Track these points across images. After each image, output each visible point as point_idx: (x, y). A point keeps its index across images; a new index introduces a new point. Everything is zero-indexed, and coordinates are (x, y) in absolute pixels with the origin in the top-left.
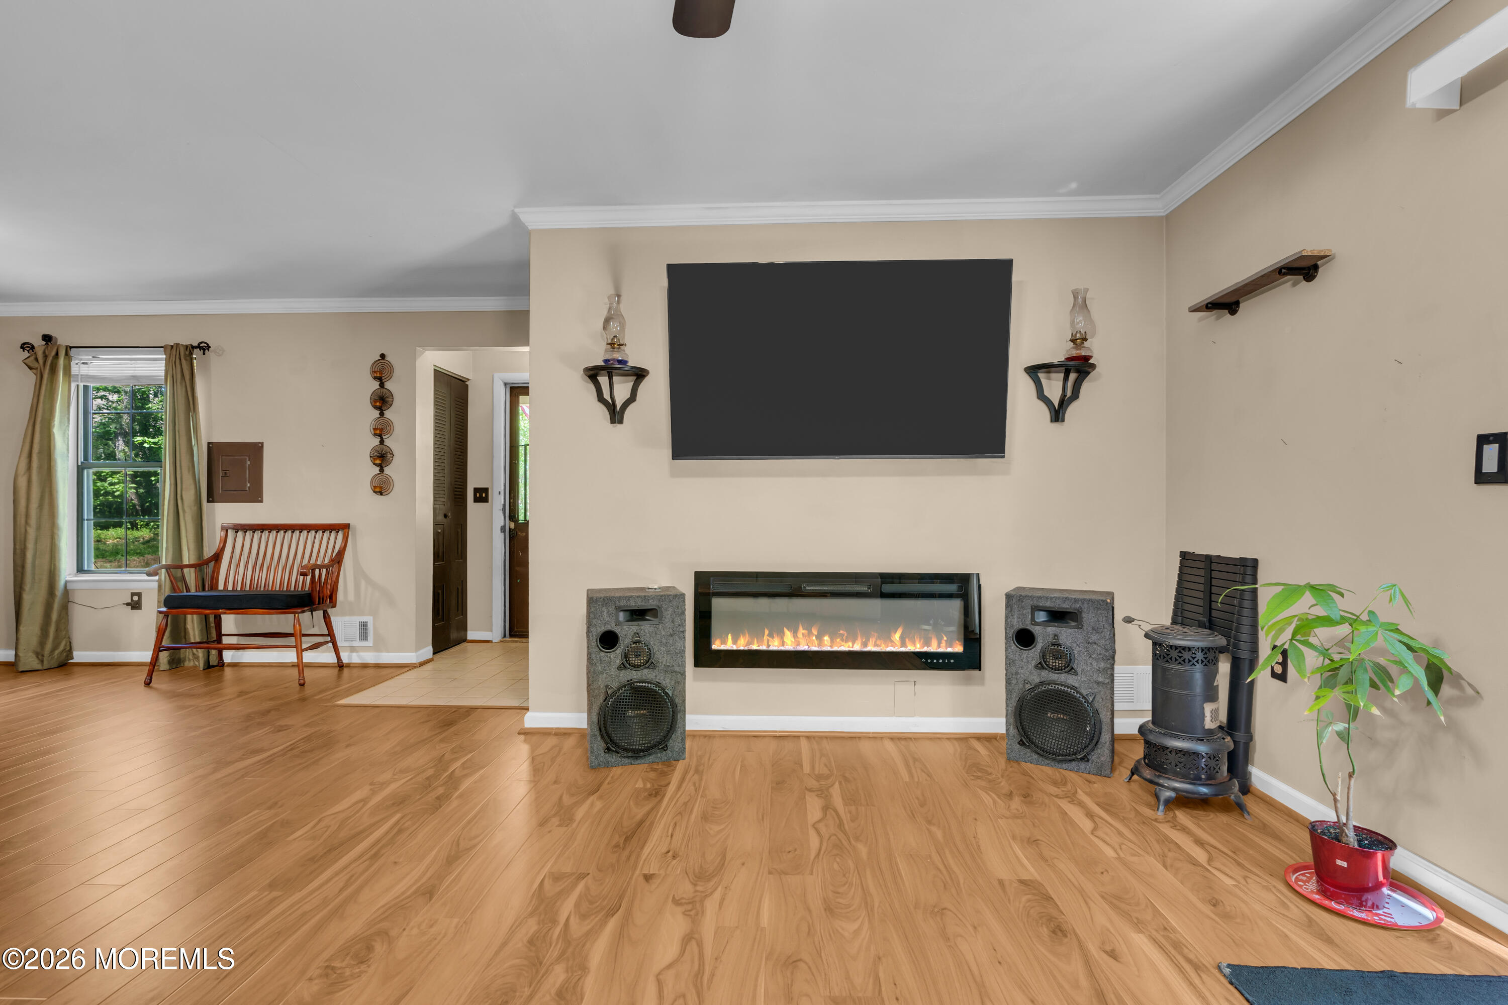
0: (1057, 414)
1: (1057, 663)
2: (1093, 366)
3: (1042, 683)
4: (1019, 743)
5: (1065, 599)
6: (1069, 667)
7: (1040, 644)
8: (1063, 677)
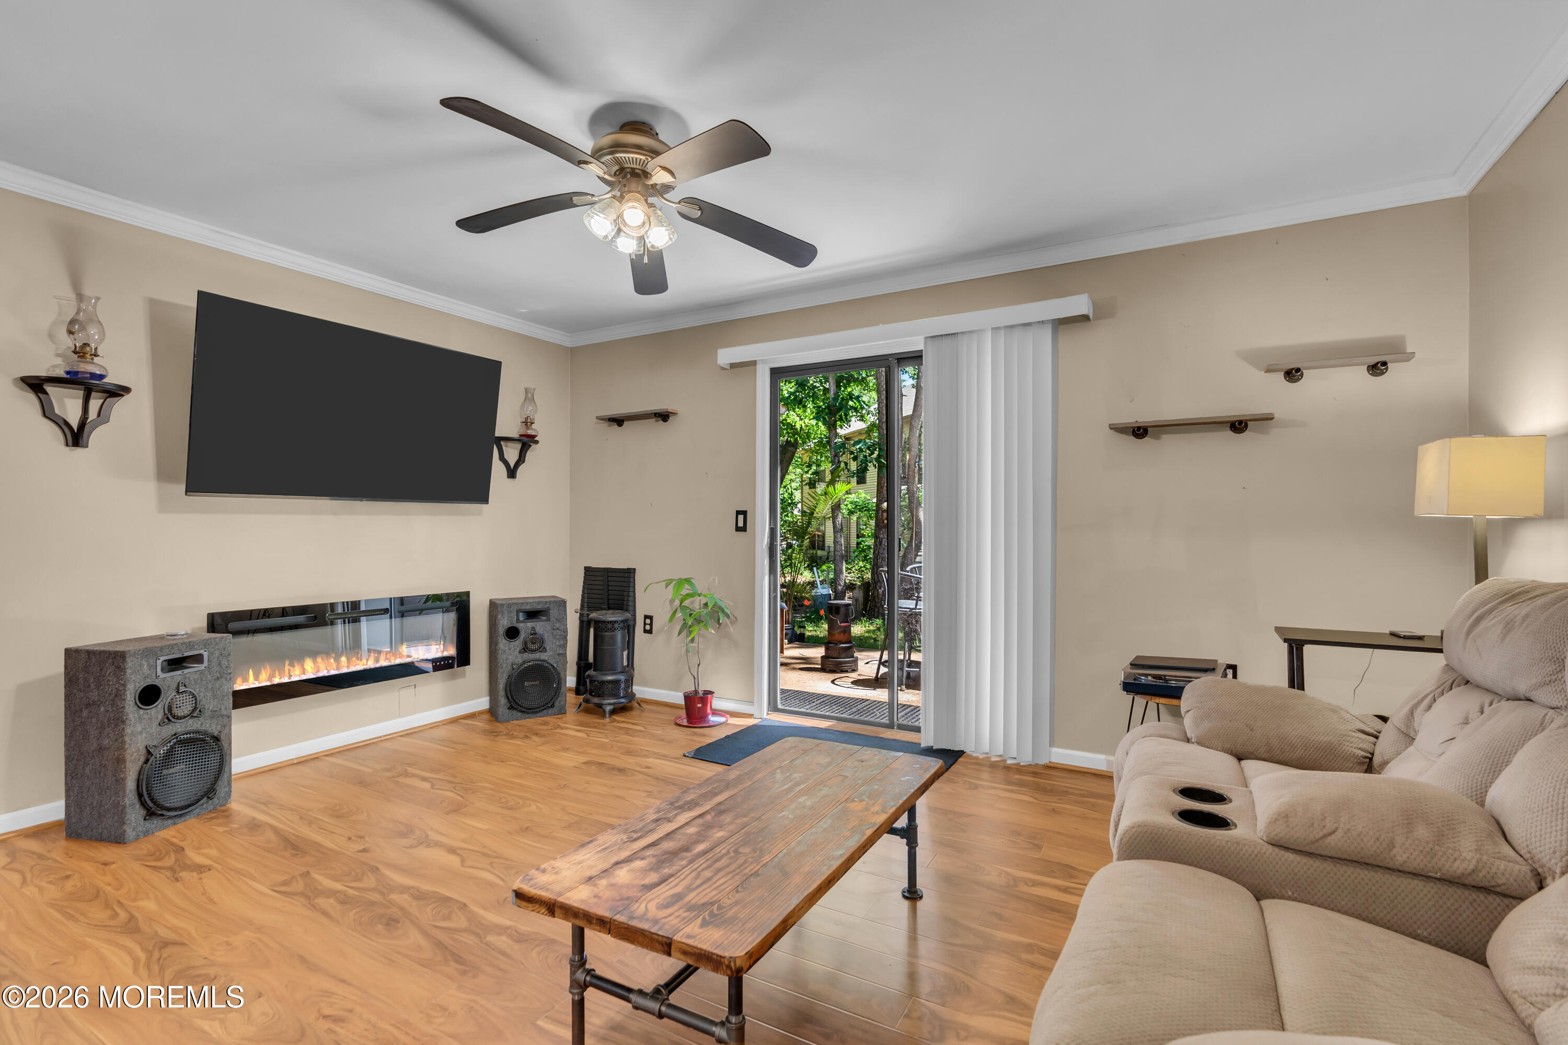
0: (512, 473)
1: (533, 647)
2: (537, 442)
3: (524, 662)
4: (509, 709)
5: (539, 603)
6: (542, 649)
7: (522, 636)
8: (537, 655)
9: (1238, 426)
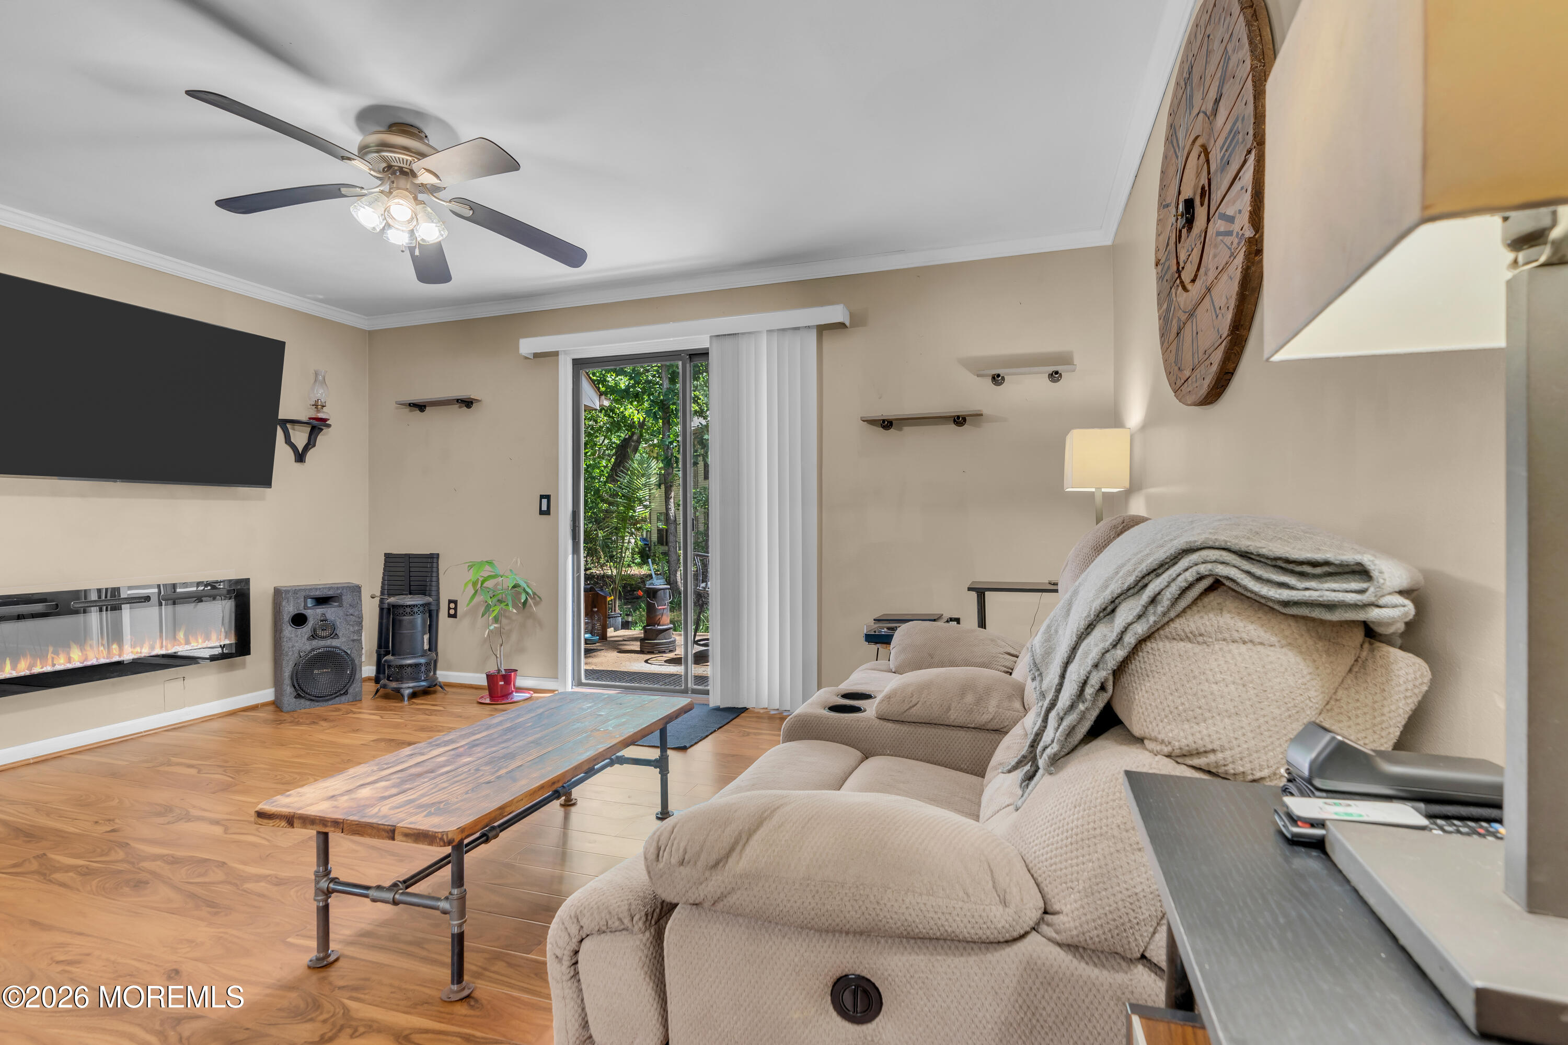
0: (300, 457)
1: (324, 634)
2: (329, 426)
3: (313, 650)
4: (295, 697)
5: (330, 589)
6: (335, 636)
7: (311, 623)
8: (329, 642)
9: (959, 420)
